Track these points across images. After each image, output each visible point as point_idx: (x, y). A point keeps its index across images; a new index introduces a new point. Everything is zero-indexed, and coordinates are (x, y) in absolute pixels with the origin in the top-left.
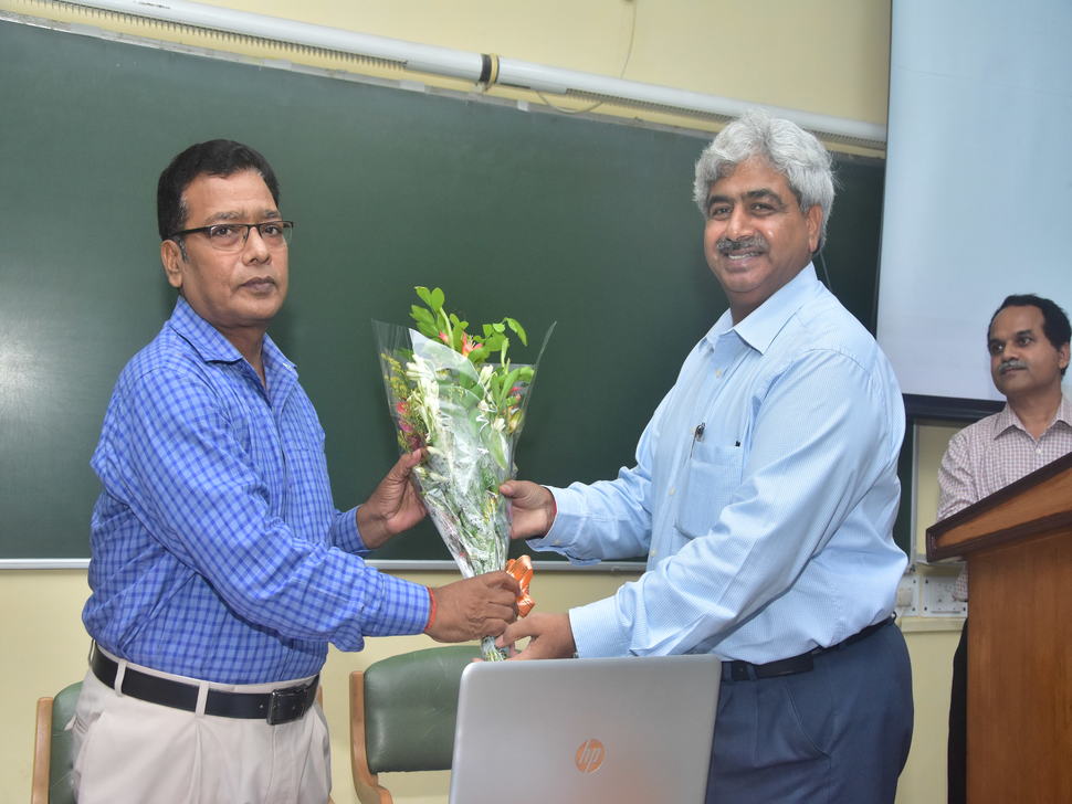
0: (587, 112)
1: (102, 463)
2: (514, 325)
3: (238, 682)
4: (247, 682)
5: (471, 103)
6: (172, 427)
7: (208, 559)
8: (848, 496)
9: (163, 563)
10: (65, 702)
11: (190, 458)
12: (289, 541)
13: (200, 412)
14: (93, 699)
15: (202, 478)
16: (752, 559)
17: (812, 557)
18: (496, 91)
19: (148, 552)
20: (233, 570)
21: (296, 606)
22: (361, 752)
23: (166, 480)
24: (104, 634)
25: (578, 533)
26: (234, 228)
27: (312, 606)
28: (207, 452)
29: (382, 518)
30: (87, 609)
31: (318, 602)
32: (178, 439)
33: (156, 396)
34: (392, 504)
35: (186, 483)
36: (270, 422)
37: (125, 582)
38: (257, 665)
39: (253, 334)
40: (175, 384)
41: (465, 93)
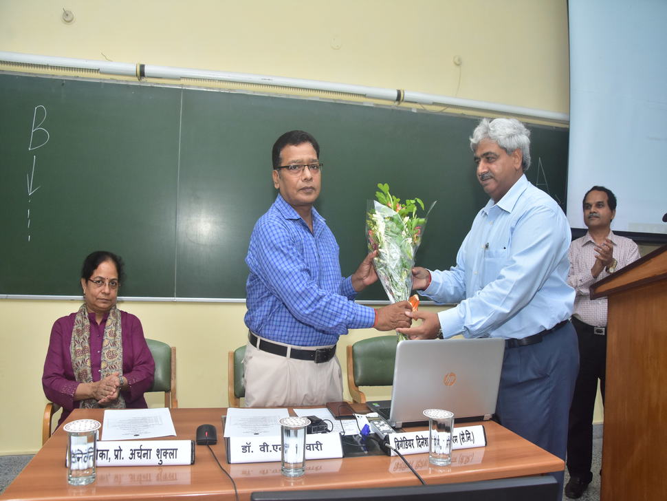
0: (441, 112)
1: (249, 260)
2: (419, 201)
3: (302, 345)
4: (306, 346)
5: (393, 110)
6: (272, 245)
7: (285, 297)
8: (551, 266)
9: (271, 299)
10: (238, 354)
11: (278, 258)
12: (317, 291)
13: (282, 239)
14: (250, 351)
15: (283, 265)
16: (514, 288)
17: (538, 290)
18: (403, 104)
19: (266, 294)
20: (295, 302)
21: (320, 317)
22: (352, 378)
23: (270, 266)
24: (251, 327)
25: (438, 290)
26: (299, 166)
27: (326, 317)
28: (285, 255)
29: (362, 279)
30: (245, 317)
31: (329, 315)
32: (274, 250)
33: (266, 233)
34: (365, 273)
35: (277, 267)
36: (313, 242)
37: (258, 306)
38: (310, 339)
39: (306, 208)
40: (273, 228)
41: (390, 106)
